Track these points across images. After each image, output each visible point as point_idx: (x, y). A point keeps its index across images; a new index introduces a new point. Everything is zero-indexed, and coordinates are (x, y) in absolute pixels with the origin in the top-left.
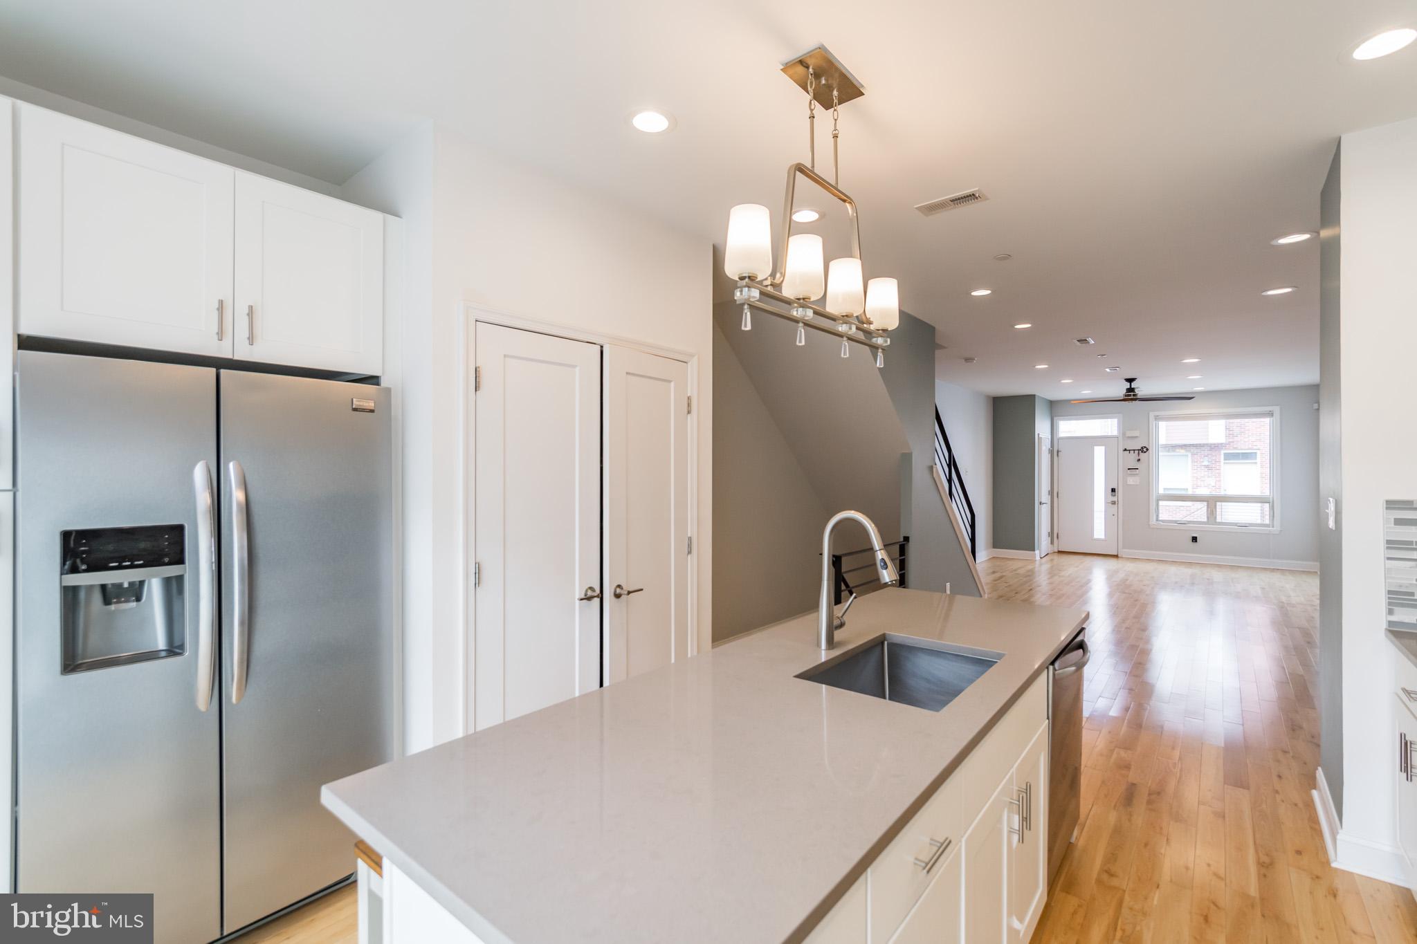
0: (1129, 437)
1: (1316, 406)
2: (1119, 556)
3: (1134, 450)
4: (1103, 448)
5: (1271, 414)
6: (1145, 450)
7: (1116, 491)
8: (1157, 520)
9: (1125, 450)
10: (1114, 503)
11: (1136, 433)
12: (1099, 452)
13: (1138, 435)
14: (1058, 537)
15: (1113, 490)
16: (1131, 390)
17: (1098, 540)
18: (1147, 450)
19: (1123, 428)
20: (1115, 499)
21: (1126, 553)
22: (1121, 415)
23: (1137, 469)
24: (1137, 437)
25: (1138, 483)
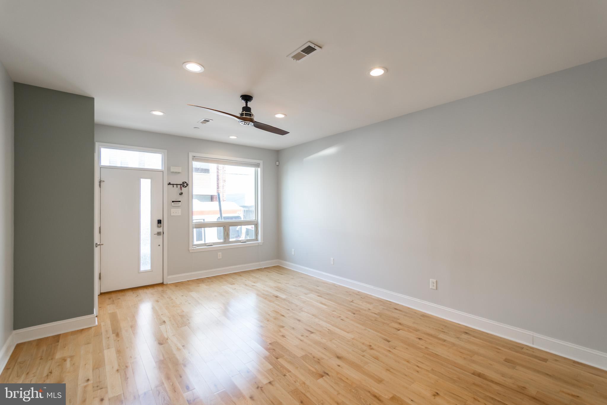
0: (173, 172)
2: (165, 283)
3: (177, 185)
4: (149, 180)
6: (185, 185)
7: (162, 222)
8: (193, 245)
9: (169, 184)
10: (159, 234)
11: (178, 169)
12: (146, 185)
13: (180, 171)
14: (100, 278)
15: (159, 222)
16: (247, 109)
17: (146, 272)
18: (187, 185)
19: (168, 162)
20: (160, 230)
21: (169, 279)
22: (166, 151)
23: (180, 201)
24: (179, 173)
25: (180, 214)
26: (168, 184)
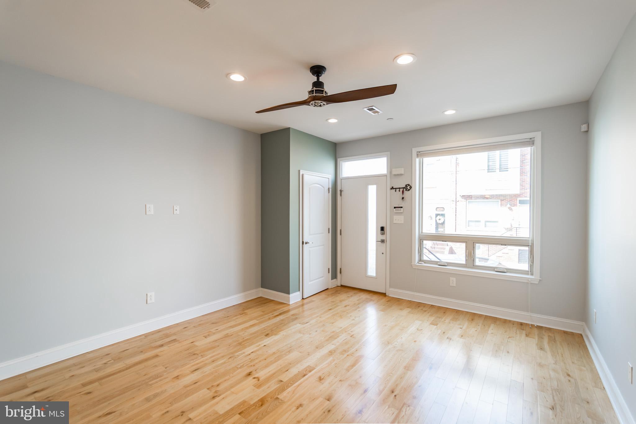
0: (395, 175)
1: (584, 128)
2: (387, 294)
3: (400, 188)
4: (375, 186)
5: (531, 142)
6: (408, 188)
7: (385, 229)
8: (420, 260)
10: (383, 241)
11: (401, 171)
12: (372, 190)
13: (403, 173)
14: (341, 273)
15: (382, 229)
16: (318, 85)
17: (371, 277)
18: (411, 187)
19: (391, 166)
20: (383, 237)
21: (392, 292)
22: (389, 153)
23: (402, 207)
24: (401, 175)
25: (402, 222)
26: (391, 189)
